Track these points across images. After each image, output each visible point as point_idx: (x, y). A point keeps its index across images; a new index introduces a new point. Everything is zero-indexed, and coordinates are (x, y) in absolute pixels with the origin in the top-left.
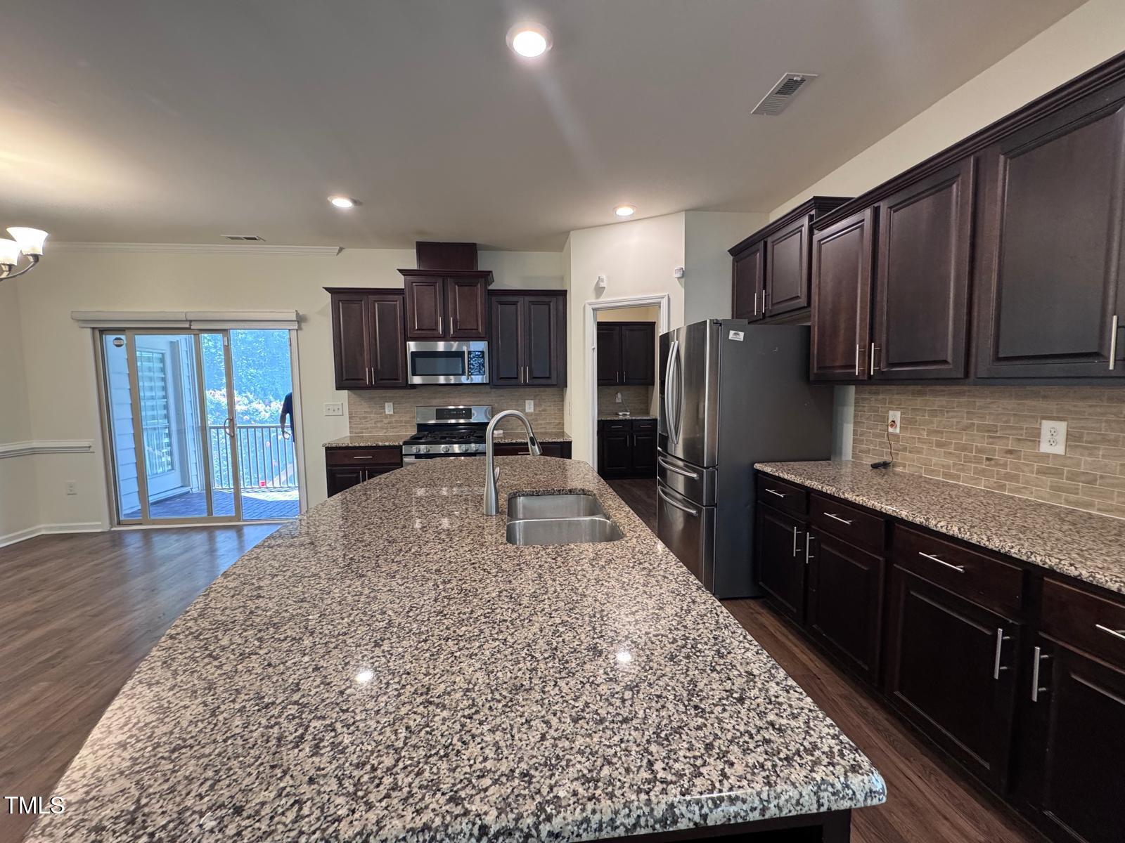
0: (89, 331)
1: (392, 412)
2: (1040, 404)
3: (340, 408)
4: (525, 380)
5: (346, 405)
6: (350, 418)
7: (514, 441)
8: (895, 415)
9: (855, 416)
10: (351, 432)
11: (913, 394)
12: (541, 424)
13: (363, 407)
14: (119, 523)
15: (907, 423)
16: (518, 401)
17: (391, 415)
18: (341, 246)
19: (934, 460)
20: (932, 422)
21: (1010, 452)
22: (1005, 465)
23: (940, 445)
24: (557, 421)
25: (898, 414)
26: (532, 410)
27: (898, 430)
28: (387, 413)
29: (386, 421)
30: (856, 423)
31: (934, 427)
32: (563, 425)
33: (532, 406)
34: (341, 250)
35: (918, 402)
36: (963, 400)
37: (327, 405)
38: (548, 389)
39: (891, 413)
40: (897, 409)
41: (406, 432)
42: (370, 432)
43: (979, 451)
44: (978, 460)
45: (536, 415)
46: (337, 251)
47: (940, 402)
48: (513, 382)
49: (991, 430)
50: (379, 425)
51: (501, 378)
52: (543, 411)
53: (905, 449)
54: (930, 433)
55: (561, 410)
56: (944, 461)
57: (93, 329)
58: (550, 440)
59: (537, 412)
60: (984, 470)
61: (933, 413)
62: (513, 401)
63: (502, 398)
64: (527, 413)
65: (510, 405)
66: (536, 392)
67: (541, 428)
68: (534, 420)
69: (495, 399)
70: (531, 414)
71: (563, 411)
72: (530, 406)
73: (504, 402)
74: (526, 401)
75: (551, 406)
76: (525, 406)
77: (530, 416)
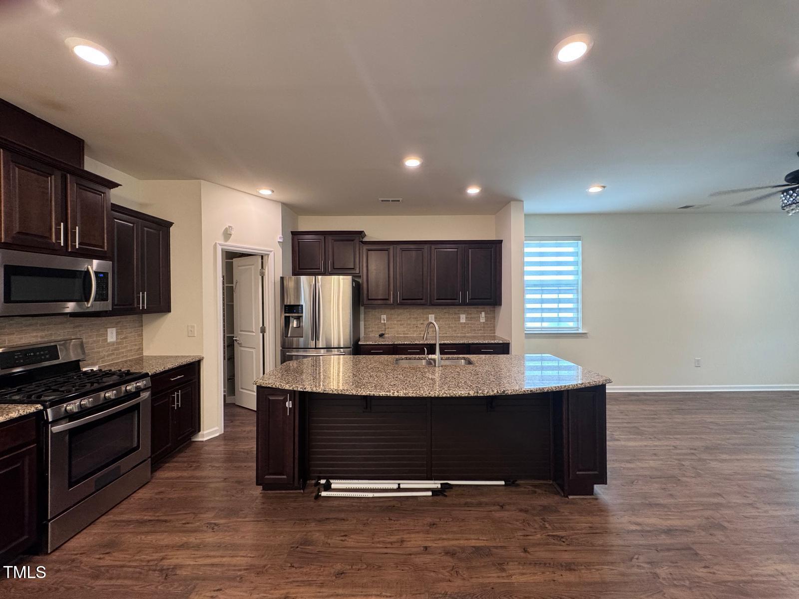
2: (428, 310)
8: (384, 317)
9: (364, 318)
11: (391, 309)
12: (123, 353)
15: (388, 319)
19: (400, 330)
20: (398, 318)
21: (422, 324)
22: (421, 328)
23: (401, 325)
24: (137, 347)
25: (385, 316)
26: (114, 339)
27: (385, 322)
30: (365, 321)
31: (399, 319)
33: (114, 334)
35: (393, 311)
36: (408, 310)
39: (382, 316)
40: (384, 314)
43: (414, 325)
44: (413, 328)
45: (118, 343)
47: (401, 311)
49: (416, 318)
52: (125, 338)
53: (388, 328)
54: (398, 321)
56: (403, 330)
59: (119, 340)
60: (415, 331)
61: (398, 315)
62: (94, 330)
63: (81, 329)
64: (109, 344)
65: (90, 336)
66: (118, 319)
67: (123, 357)
68: (115, 350)
69: (72, 330)
70: (113, 344)
71: (142, 336)
72: (112, 335)
73: (83, 333)
74: (109, 330)
75: (131, 332)
76: (107, 336)
77: (111, 346)
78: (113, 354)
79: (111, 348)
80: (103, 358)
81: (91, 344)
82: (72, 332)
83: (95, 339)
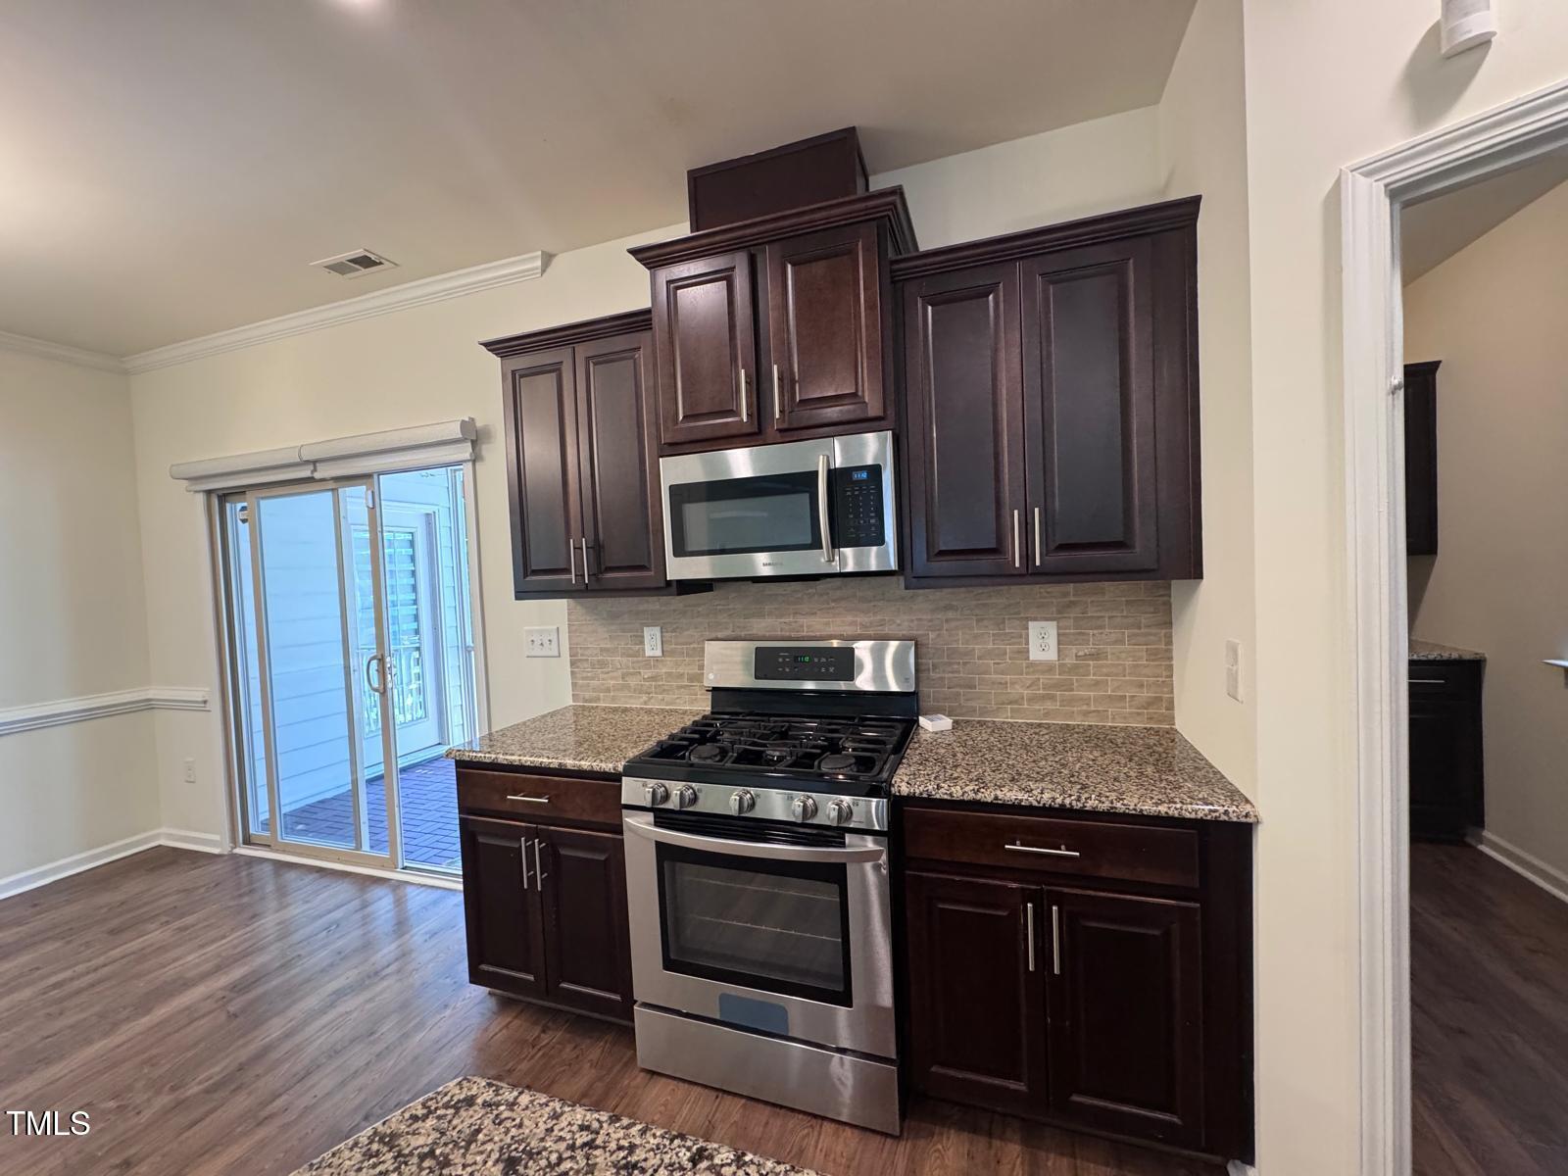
0: (201, 498)
1: (658, 653)
3: (554, 637)
4: (1027, 555)
5: (564, 630)
6: (573, 664)
7: (987, 796)
10: (575, 697)
12: (1087, 701)
13: (599, 637)
14: (248, 841)
16: (1000, 624)
17: (656, 659)
18: (550, 249)
24: (1146, 694)
26: (1051, 655)
28: (649, 653)
29: (647, 673)
32: (1171, 706)
33: (1052, 641)
34: (548, 259)
37: (530, 632)
38: (1111, 589)
41: (692, 702)
42: (614, 699)
45: (1064, 669)
46: (538, 263)
48: (985, 564)
50: (633, 682)
51: (942, 553)
52: (1095, 656)
55: (1164, 656)
57: (209, 493)
58: (1148, 808)
59: (1070, 661)
62: (985, 623)
63: (950, 615)
64: (1033, 664)
65: (976, 637)
66: (1066, 594)
67: (1086, 714)
68: (1057, 686)
69: (929, 617)
70: (1049, 668)
71: (1170, 658)
72: (1043, 641)
73: (957, 628)
74: (1034, 628)
75: (1120, 642)
76: (1027, 643)
77: (1043, 672)
78: (1052, 698)
79: (1043, 679)
80: (1015, 702)
81: (979, 658)
82: (931, 621)
83: (991, 646)
